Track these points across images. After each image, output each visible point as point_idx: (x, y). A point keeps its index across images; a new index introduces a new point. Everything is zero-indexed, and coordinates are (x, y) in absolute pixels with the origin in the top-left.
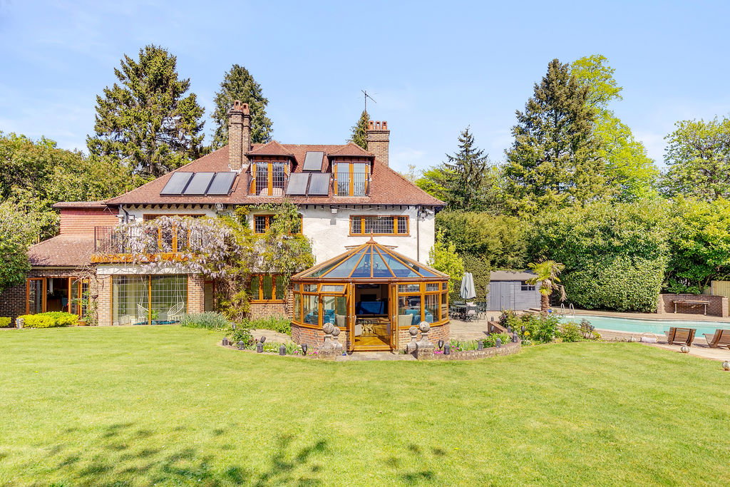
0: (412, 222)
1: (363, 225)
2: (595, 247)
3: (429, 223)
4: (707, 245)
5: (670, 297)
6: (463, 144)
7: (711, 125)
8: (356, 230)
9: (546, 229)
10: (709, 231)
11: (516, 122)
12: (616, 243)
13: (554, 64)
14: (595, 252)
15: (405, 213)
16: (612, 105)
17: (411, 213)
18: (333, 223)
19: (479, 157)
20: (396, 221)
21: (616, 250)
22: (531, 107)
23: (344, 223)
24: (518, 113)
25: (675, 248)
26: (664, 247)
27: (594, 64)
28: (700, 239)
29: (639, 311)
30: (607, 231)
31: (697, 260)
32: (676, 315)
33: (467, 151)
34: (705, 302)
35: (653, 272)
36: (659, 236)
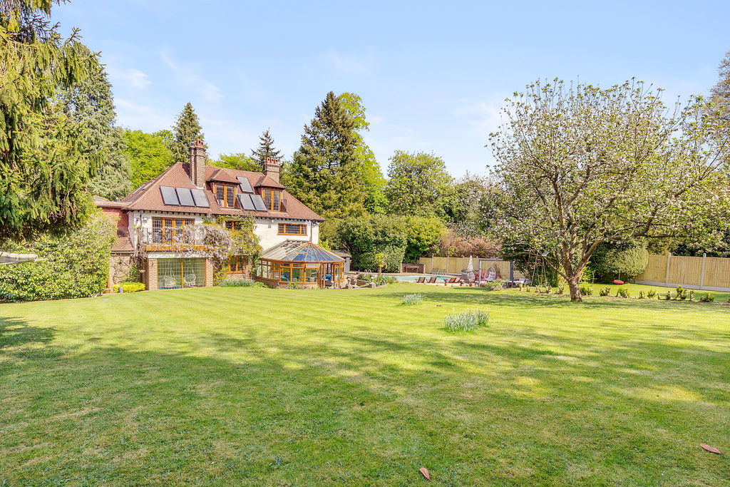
0: (309, 228)
1: (285, 229)
2: (377, 241)
3: (316, 229)
4: (420, 241)
5: (405, 265)
6: (263, 142)
7: (412, 156)
8: (281, 232)
9: (353, 229)
10: (422, 236)
11: (304, 133)
12: (387, 240)
13: (331, 95)
14: (377, 243)
15: (305, 223)
16: (361, 132)
17: (308, 224)
18: (270, 227)
19: (277, 156)
20: (301, 227)
21: (387, 243)
22: (314, 124)
23: (275, 228)
24: (306, 126)
25: (409, 242)
26: (405, 242)
27: (354, 101)
28: (418, 239)
29: (393, 272)
30: (384, 234)
31: (416, 248)
32: (407, 273)
33: (268, 149)
34: (418, 267)
35: (400, 253)
36: (404, 237)
